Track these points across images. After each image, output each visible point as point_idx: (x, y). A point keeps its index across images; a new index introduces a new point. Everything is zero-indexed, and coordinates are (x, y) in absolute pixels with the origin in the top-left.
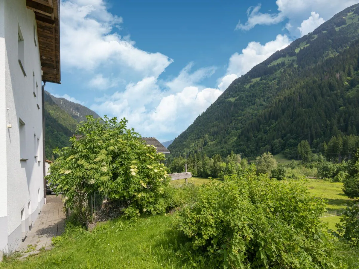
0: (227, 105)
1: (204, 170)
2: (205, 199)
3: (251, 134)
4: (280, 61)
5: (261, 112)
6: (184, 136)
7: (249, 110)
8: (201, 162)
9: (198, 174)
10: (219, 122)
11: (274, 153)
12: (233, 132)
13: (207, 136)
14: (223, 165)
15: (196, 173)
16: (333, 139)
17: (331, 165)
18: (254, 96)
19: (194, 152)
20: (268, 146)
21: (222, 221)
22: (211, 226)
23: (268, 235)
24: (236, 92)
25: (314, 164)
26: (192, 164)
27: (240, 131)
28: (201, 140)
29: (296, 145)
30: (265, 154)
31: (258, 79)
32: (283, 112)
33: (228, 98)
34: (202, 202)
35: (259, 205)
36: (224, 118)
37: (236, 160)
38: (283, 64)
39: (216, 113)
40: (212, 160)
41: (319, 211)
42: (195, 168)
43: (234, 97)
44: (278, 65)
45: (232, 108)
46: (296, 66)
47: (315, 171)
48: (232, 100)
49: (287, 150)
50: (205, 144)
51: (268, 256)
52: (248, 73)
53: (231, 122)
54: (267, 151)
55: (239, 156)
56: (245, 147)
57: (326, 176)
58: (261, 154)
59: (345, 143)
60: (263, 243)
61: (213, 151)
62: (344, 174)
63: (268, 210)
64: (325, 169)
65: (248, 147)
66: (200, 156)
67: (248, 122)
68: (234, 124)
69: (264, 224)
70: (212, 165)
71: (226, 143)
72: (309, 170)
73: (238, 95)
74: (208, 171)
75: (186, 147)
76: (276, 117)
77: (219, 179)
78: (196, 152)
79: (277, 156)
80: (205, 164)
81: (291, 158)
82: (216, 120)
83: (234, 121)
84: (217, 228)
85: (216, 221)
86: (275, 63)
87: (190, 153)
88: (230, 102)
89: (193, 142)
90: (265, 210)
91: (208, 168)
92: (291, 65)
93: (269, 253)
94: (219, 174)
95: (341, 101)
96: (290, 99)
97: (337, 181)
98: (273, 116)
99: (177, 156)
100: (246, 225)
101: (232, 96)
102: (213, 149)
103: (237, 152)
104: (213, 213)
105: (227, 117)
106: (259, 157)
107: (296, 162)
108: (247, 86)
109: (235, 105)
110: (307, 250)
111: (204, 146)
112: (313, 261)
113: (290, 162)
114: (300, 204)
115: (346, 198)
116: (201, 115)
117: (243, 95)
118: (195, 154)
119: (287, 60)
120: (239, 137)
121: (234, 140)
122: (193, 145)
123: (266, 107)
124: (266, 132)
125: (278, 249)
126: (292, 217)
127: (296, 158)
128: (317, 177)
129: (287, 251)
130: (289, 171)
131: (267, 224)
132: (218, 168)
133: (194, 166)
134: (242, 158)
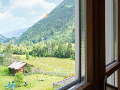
0: (66, 9)
9: (55, 55)
10: (61, 20)
12: (69, 27)
13: (53, 28)
24: (71, 2)
28: (49, 31)
33: (67, 5)
36: (64, 17)
39: (59, 14)
43: (70, 5)
45: (69, 11)
50: (52, 33)
53: (68, 21)
68: (70, 22)
71: (65, 33)
73: (72, 4)
74: (63, 53)
77: (71, 58)
83: (70, 20)
88: (68, 8)
89: (43, 31)
91: (63, 52)
94: (71, 56)
105: (66, 17)
109: (71, 10)
111: (51, 35)
116: (49, 14)
121: (70, 32)
122: (43, 34)
132: (70, 52)
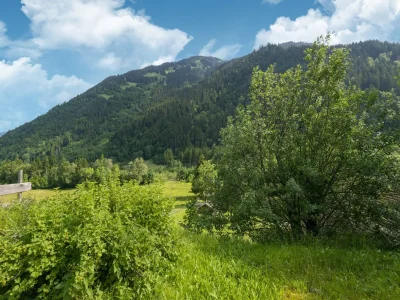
0: (100, 101)
1: (60, 178)
2: (42, 219)
3: (125, 138)
4: (153, 75)
5: (136, 118)
6: (27, 129)
7: (124, 113)
8: (55, 168)
9: (50, 184)
10: (87, 119)
11: (145, 159)
12: (105, 133)
13: (68, 134)
14: (90, 171)
15: (47, 183)
16: (187, 150)
17: (186, 170)
18: (130, 99)
19: (44, 153)
20: (141, 152)
21: (67, 244)
22: (49, 256)
23: (123, 244)
24: (111, 90)
25: (175, 168)
26: (40, 171)
27: (113, 133)
28: (59, 138)
29: (163, 152)
30: (137, 159)
31: (134, 84)
32: (155, 120)
33: (101, 93)
34: (37, 224)
35: (117, 214)
36: (95, 115)
37: (106, 165)
38: (156, 79)
39: (84, 107)
40: (74, 165)
41: (169, 209)
42: (46, 176)
43: (108, 95)
44: (152, 78)
45: (105, 106)
46: (165, 84)
47: (175, 175)
48: (107, 97)
49: (156, 156)
50: (66, 143)
51: (122, 267)
52: (125, 75)
54: (139, 156)
55: (110, 161)
56: (118, 151)
57: (182, 178)
58: (133, 160)
59: (193, 153)
60: (117, 255)
61: (77, 154)
62: (193, 176)
63: (126, 217)
64: (182, 173)
65: (121, 151)
66: (55, 160)
67: (123, 125)
68: (106, 124)
69: (120, 233)
70: (74, 171)
71: (95, 145)
72: (171, 174)
73: (112, 94)
74: (66, 179)
75: (31, 146)
76: (148, 125)
78: (48, 154)
79: (148, 162)
80: (62, 170)
81: (158, 164)
82: (84, 115)
84: (57, 255)
85: (56, 247)
86: (150, 75)
87: (37, 155)
88: (103, 99)
89: (45, 140)
90: (122, 217)
91: (66, 176)
92: (162, 83)
93: (122, 263)
95: (192, 122)
96: (160, 112)
97: (188, 182)
98: (146, 124)
99: (9, 158)
100: (98, 240)
101: (106, 93)
102: (76, 151)
103: (108, 157)
104: (54, 236)
105: (98, 114)
106: (131, 163)
107: (163, 167)
108: (124, 88)
109: (109, 103)
110: (158, 246)
111: (62, 146)
112: (163, 255)
113: (157, 167)
114: (155, 206)
115: (193, 194)
117: (119, 95)
118: (47, 157)
119: (159, 76)
120: (112, 140)
121: (105, 142)
122: (44, 144)
123: (141, 114)
124: (139, 138)
125: (132, 256)
126: (148, 219)
127: (163, 164)
128: (176, 179)
129: (140, 255)
130: (157, 176)
131: (123, 232)
133: (42, 174)
134: (114, 162)
